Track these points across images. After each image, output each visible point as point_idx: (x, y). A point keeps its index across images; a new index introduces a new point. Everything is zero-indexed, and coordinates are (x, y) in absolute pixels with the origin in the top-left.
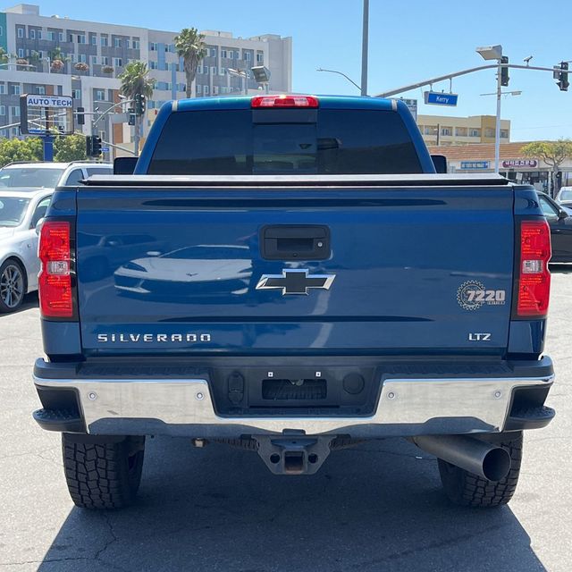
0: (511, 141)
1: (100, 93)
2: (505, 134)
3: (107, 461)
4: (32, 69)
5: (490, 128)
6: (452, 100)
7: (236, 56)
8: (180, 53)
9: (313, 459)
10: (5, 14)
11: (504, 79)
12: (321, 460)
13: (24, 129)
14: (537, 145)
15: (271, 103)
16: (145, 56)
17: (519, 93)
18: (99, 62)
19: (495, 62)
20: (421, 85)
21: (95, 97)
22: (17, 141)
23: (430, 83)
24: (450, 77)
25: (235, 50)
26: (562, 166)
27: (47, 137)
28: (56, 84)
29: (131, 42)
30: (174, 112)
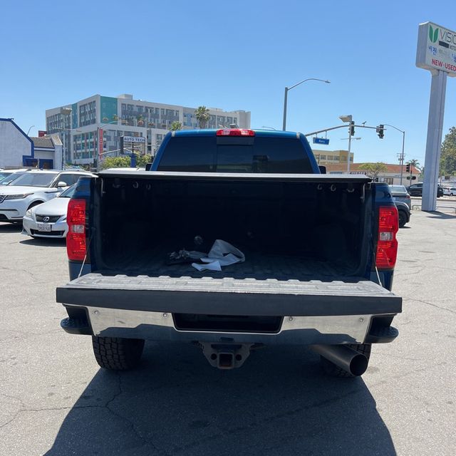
0: (354, 162)
1: (160, 136)
2: (352, 159)
3: (118, 344)
4: (128, 124)
5: (344, 156)
6: (326, 142)
7: (224, 120)
8: (198, 118)
9: (239, 358)
10: (116, 99)
11: (352, 132)
12: (244, 358)
13: (122, 152)
14: (367, 164)
15: (228, 134)
16: (181, 120)
17: (360, 138)
18: (160, 122)
19: (348, 123)
20: (312, 134)
21: (158, 138)
22: (121, 158)
23: (316, 133)
24: (326, 131)
25: (224, 117)
26: (378, 175)
27: (133, 156)
28: (140, 131)
29: (175, 113)
30: (173, 138)
